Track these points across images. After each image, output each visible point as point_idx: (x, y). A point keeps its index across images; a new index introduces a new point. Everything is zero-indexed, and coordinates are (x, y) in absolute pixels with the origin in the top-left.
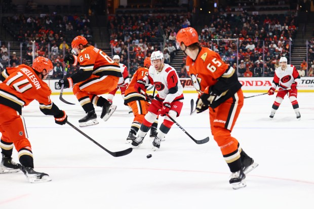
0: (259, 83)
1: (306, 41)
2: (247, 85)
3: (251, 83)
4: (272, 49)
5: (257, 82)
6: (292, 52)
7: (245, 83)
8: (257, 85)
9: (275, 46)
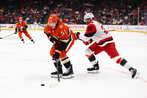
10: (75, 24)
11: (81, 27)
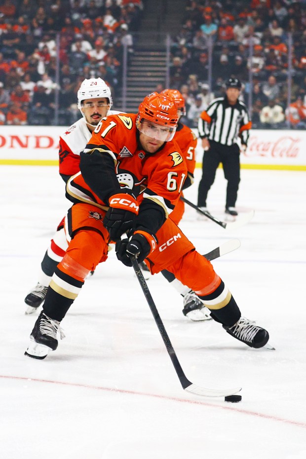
0: (44, 142)
1: (165, 37)
2: (12, 146)
3: (24, 140)
4: (78, 56)
5: (38, 139)
6: (129, 64)
7: (8, 140)
8: (38, 145)
9: (86, 46)
10: (14, 124)
11: (51, 142)
